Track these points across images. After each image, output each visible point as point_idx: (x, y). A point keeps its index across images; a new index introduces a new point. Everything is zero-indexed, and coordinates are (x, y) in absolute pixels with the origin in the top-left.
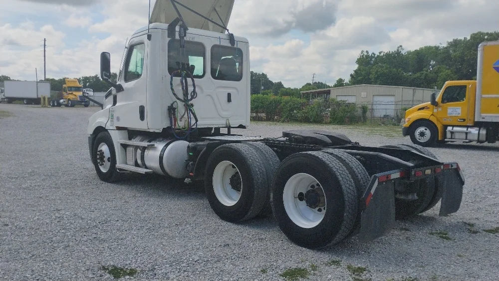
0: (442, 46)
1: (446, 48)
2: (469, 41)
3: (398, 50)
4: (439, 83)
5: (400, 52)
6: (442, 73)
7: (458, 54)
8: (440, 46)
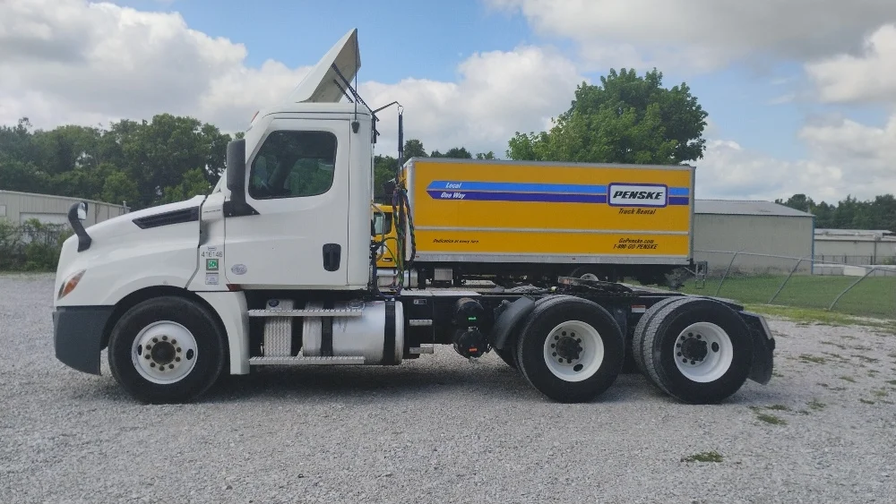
0: (104, 128)
1: (111, 133)
2: (152, 126)
3: (20, 126)
4: (107, 194)
5: (26, 130)
6: (110, 177)
7: (134, 146)
8: (100, 128)
